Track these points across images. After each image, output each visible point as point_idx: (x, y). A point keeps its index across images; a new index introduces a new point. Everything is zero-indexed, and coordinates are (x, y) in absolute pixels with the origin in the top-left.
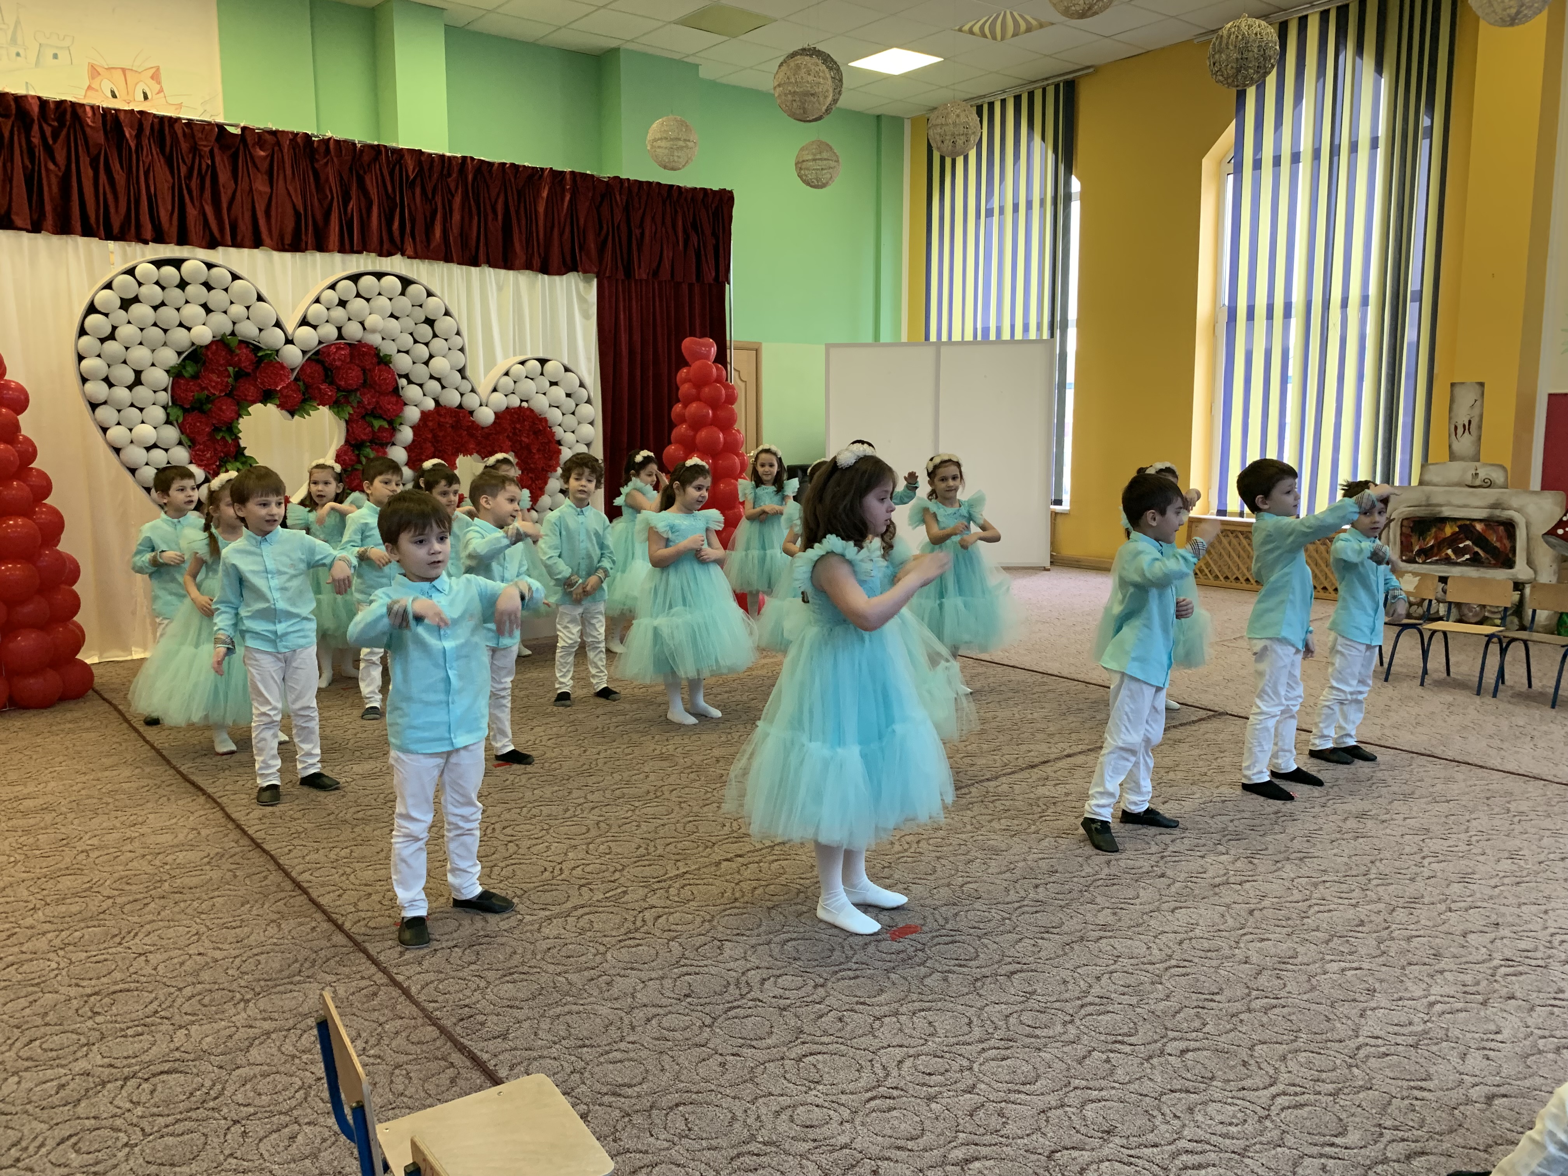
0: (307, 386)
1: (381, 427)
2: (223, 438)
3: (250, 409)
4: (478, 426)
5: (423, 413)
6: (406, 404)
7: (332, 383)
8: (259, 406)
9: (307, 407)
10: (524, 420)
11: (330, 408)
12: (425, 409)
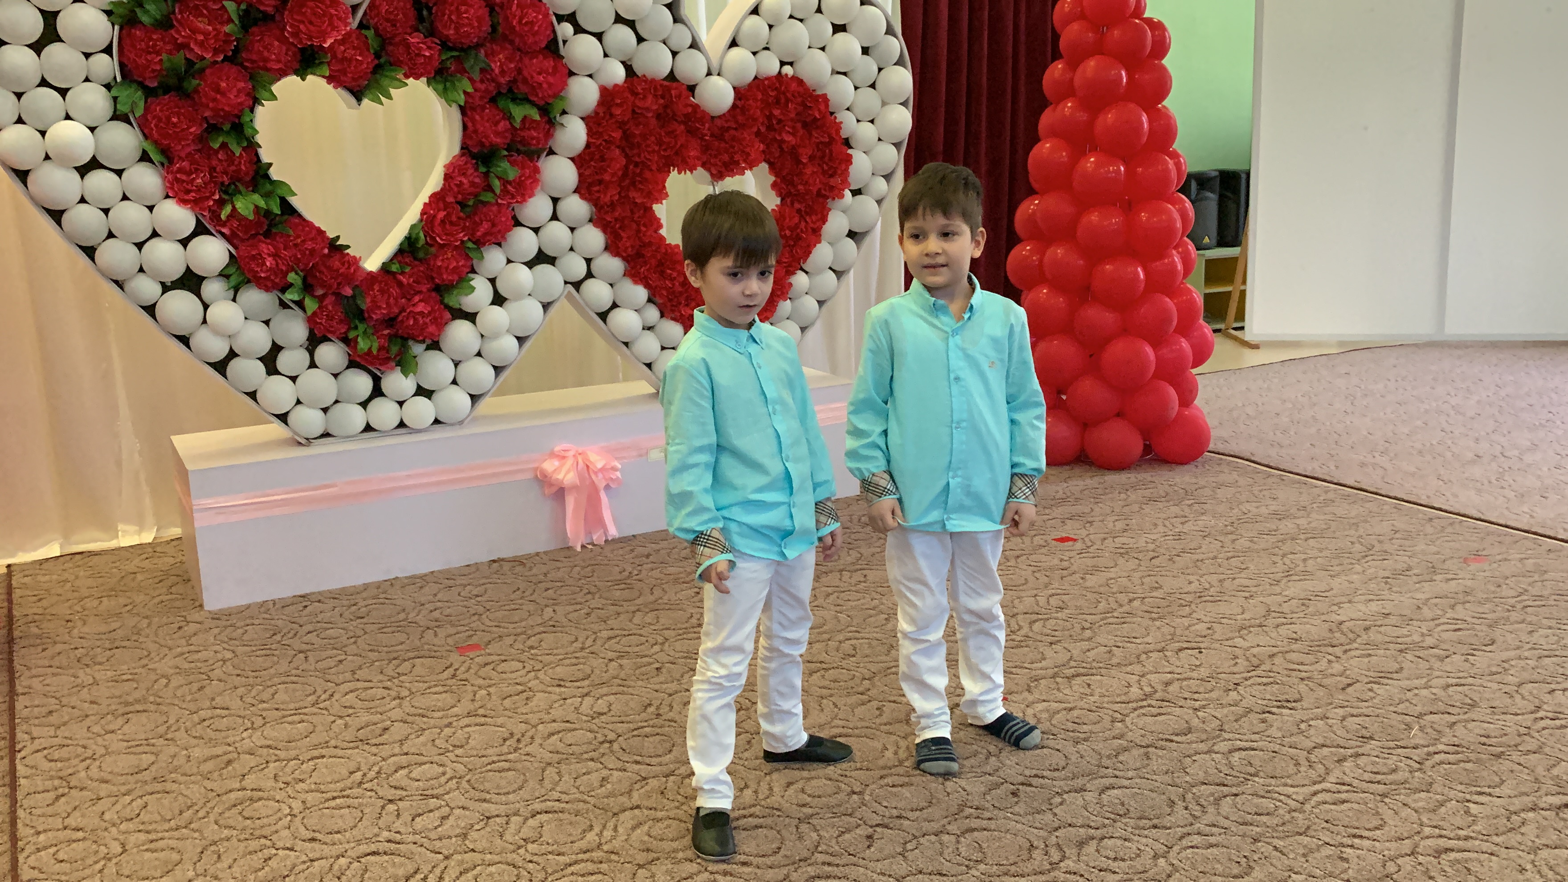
0: (385, 41)
1: (525, 119)
2: (224, 146)
3: (276, 88)
4: (704, 111)
5: (604, 90)
6: (571, 74)
7: (432, 33)
8: (292, 80)
9: (385, 82)
10: (787, 101)
11: (429, 83)
12: (608, 85)
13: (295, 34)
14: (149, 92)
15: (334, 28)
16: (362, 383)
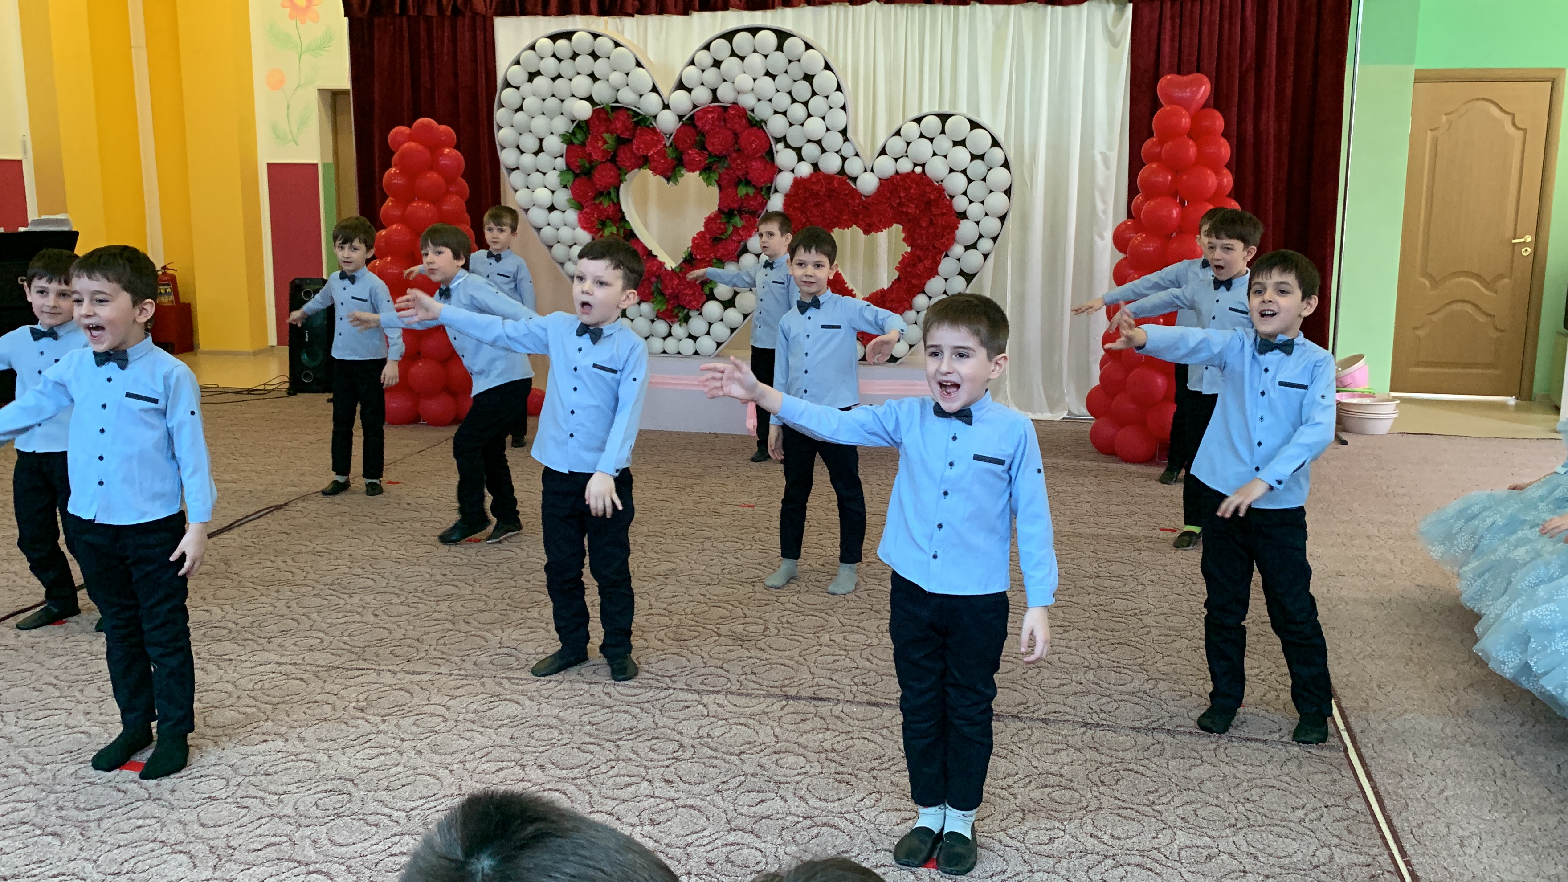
0: (681, 153)
1: (747, 194)
2: (601, 202)
3: (629, 175)
4: (858, 194)
5: (796, 180)
6: (780, 171)
7: (703, 148)
8: (637, 172)
9: (678, 173)
11: (700, 175)
12: (798, 176)
13: (638, 149)
14: (576, 176)
15: (656, 146)
16: (661, 327)
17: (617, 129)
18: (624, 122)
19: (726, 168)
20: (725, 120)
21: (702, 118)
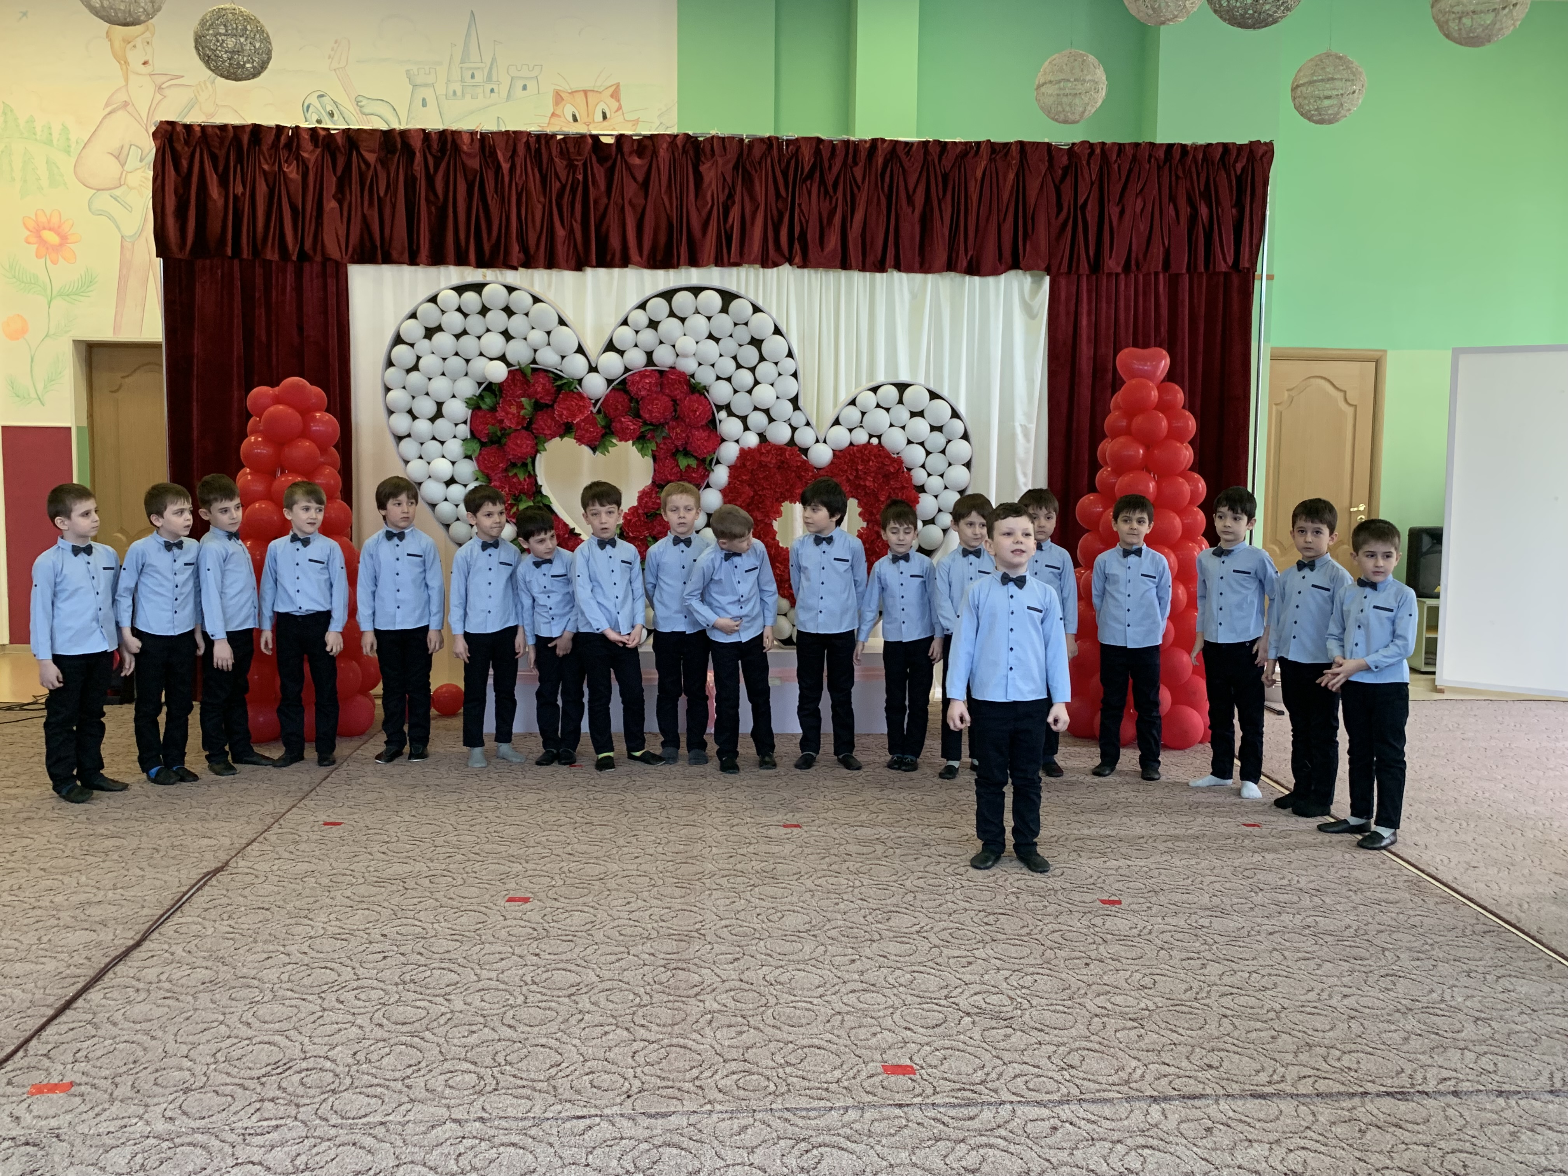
0: (611, 420)
1: (688, 466)
2: (516, 475)
3: (549, 444)
4: (810, 466)
5: (742, 451)
6: (722, 440)
7: (637, 415)
8: (557, 441)
9: (608, 443)
10: (872, 460)
11: (633, 444)
12: (746, 448)
13: (561, 416)
14: (483, 445)
15: (582, 413)
17: (536, 393)
18: (544, 385)
19: (664, 438)
20: (662, 385)
21: (638, 383)
